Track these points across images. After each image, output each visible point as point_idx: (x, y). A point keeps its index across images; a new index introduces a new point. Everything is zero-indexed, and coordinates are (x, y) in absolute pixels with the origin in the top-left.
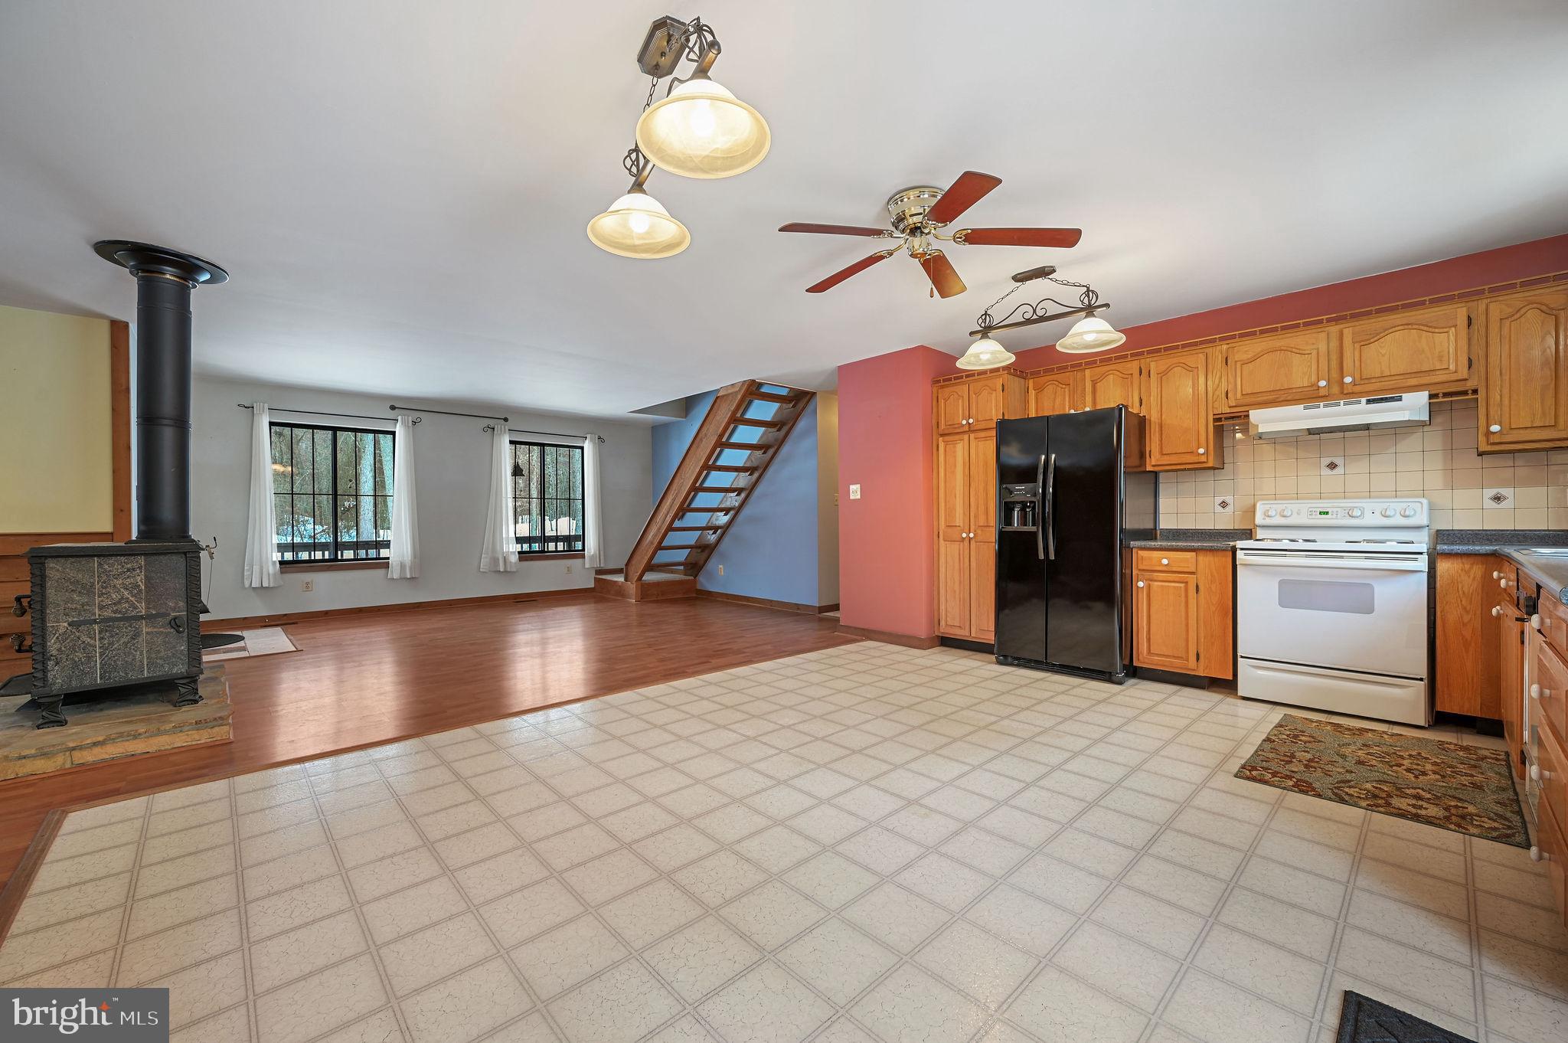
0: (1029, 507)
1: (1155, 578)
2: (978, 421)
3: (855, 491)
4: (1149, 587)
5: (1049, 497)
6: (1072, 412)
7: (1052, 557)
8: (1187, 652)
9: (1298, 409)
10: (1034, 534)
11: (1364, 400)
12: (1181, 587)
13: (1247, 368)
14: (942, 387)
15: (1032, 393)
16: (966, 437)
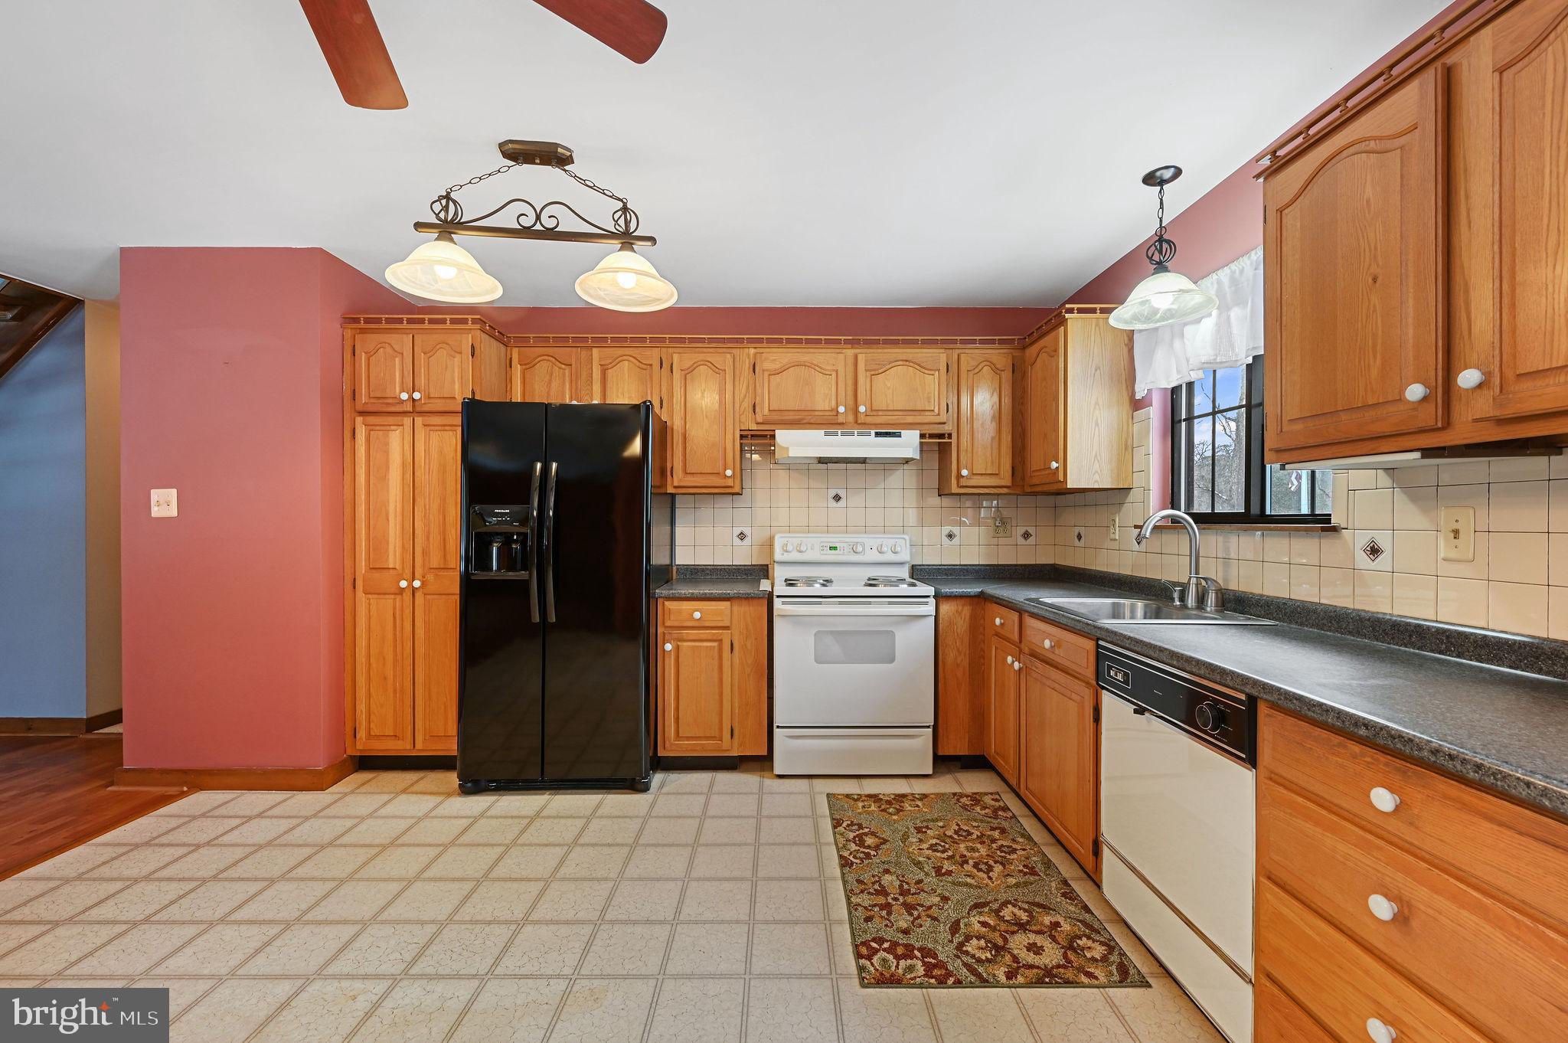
0: (516, 542)
1: (685, 638)
2: (429, 398)
3: (164, 503)
4: (677, 649)
5: (549, 523)
6: (575, 402)
7: (553, 618)
8: (721, 729)
9: (818, 434)
10: (525, 585)
11: (873, 432)
12: (714, 647)
13: (776, 379)
14: (363, 331)
15: (517, 369)
16: (407, 421)
